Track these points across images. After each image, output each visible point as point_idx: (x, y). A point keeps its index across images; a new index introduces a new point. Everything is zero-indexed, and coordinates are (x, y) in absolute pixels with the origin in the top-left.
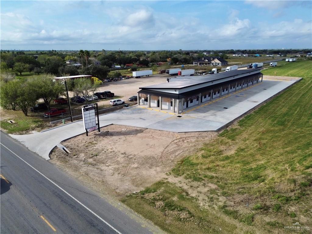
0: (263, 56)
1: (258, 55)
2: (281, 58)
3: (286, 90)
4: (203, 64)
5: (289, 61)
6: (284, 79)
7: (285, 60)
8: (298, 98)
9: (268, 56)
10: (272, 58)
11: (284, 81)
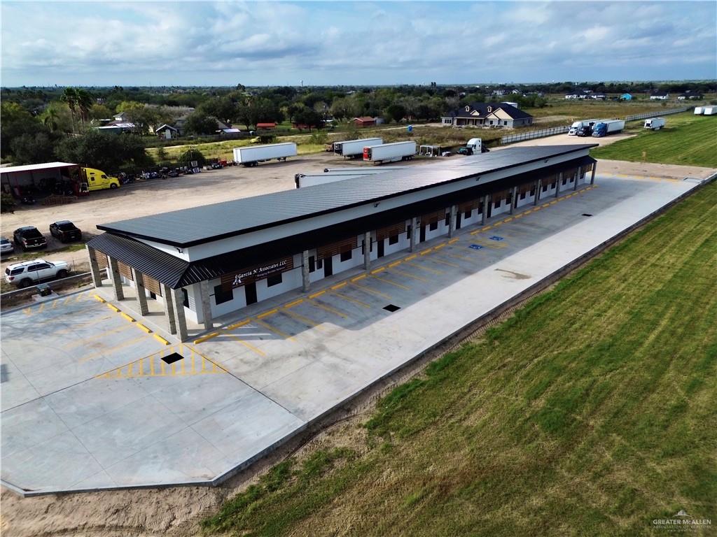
0: (640, 99)
1: (628, 96)
2: (686, 105)
3: (656, 219)
4: (467, 122)
5: (702, 114)
6: (666, 174)
7: (693, 109)
8: (685, 258)
9: (654, 97)
10: (660, 104)
11: (665, 181)
